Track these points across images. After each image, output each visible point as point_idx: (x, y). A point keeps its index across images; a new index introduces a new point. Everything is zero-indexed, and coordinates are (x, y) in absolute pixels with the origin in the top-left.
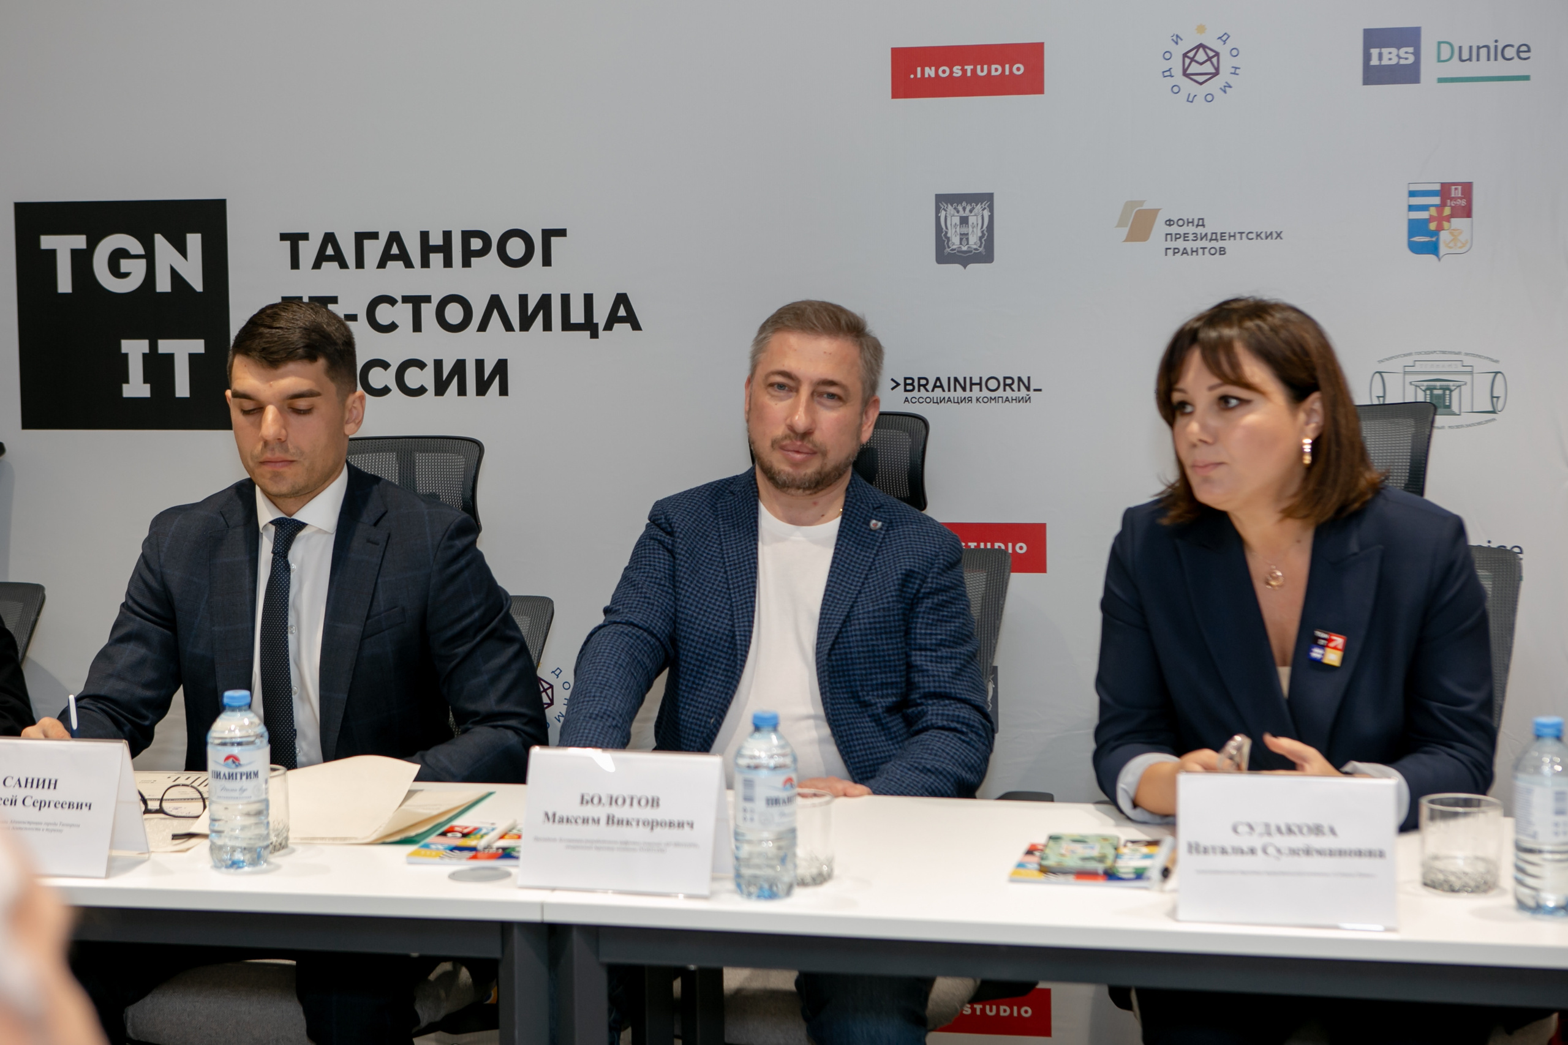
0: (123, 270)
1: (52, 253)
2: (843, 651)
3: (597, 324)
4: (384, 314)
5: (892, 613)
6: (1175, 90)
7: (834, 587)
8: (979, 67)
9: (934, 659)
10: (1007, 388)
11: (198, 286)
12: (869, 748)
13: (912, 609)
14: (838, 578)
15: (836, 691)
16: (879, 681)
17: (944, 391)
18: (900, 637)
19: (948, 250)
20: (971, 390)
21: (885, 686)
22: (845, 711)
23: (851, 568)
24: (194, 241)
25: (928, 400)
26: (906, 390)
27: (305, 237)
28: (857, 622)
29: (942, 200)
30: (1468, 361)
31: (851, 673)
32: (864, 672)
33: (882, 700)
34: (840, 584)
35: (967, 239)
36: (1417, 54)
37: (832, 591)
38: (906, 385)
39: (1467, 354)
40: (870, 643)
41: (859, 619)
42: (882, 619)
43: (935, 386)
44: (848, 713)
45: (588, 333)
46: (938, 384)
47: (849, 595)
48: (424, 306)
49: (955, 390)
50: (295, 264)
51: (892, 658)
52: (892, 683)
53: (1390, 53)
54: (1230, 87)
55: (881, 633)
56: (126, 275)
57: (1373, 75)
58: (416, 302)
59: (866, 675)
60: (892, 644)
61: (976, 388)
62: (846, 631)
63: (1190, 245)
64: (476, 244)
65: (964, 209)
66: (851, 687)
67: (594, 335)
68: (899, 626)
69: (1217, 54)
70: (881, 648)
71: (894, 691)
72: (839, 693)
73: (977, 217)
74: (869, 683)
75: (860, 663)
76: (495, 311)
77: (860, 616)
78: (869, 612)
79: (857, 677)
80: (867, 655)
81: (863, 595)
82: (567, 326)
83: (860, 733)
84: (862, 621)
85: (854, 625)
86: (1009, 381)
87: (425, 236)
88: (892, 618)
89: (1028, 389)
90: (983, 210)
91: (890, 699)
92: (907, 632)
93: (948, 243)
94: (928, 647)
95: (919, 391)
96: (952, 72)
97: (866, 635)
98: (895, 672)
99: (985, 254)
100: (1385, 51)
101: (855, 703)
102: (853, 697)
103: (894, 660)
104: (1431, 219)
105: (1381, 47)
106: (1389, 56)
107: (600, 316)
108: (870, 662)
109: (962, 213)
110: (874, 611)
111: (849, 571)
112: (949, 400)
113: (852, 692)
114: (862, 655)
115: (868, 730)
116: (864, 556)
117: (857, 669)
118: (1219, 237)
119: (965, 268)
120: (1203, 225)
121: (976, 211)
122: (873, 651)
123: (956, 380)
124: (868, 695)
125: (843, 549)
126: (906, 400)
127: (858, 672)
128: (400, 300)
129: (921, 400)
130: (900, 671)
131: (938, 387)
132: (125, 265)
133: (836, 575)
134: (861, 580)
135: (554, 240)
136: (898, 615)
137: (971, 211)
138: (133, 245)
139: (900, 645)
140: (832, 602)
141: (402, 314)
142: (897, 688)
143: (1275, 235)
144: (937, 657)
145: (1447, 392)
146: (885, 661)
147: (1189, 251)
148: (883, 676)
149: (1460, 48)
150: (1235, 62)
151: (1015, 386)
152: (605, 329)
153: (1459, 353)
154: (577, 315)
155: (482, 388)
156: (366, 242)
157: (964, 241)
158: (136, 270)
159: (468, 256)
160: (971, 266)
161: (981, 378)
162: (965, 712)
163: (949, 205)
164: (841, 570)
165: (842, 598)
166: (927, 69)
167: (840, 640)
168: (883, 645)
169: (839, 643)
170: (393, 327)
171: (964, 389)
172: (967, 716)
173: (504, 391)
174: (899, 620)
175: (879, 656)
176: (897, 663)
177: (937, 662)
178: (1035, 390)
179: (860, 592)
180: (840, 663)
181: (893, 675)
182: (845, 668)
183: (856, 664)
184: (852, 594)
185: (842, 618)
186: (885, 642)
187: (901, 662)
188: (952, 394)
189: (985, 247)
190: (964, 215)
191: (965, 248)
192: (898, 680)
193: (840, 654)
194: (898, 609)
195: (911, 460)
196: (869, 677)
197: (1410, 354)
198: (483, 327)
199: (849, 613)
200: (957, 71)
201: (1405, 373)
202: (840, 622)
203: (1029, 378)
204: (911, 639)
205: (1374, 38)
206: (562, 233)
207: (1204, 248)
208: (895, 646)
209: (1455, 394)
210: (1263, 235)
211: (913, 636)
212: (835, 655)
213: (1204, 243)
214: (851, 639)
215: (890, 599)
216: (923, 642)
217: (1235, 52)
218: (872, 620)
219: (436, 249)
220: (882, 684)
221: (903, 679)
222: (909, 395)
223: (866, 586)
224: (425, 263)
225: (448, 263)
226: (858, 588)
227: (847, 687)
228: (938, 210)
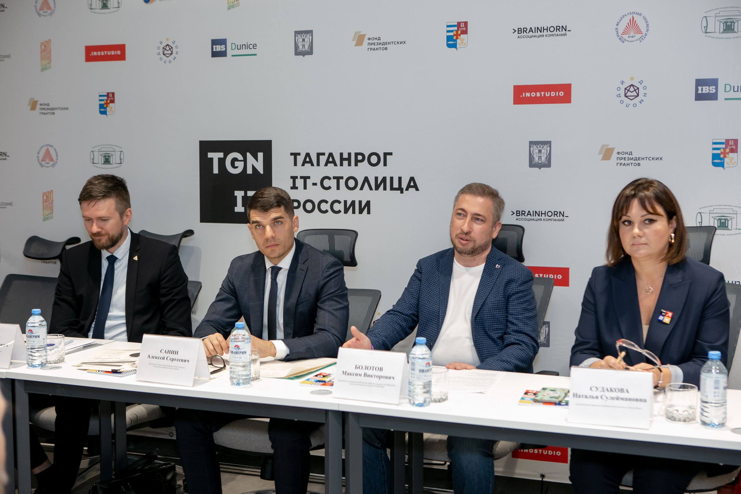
0: (236, 165)
1: (212, 159)
2: (481, 316)
3: (403, 188)
4: (326, 183)
5: (501, 302)
6: (622, 102)
7: (480, 291)
8: (546, 93)
9: (516, 318)
10: (555, 215)
11: (262, 172)
12: (491, 353)
13: (508, 300)
14: (481, 288)
15: (479, 331)
16: (496, 328)
17: (531, 216)
18: (504, 311)
19: (534, 162)
20: (541, 216)
21: (498, 330)
22: (482, 338)
23: (487, 284)
24: (260, 155)
25: (525, 219)
26: (517, 216)
27: (299, 154)
28: (487, 305)
29: (532, 143)
30: (735, 209)
31: (485, 324)
32: (490, 324)
33: (496, 335)
34: (482, 290)
35: (541, 158)
36: (717, 89)
37: (479, 293)
38: (517, 213)
39: (734, 206)
40: (492, 313)
41: (488, 304)
42: (497, 304)
43: (528, 214)
44: (483, 339)
45: (400, 191)
46: (529, 213)
47: (485, 295)
48: (341, 180)
49: (535, 216)
50: (295, 164)
51: (501, 319)
52: (501, 328)
53: (706, 88)
54: (643, 101)
55: (496, 310)
56: (237, 167)
57: (699, 97)
58: (338, 179)
59: (490, 325)
60: (501, 313)
61: (543, 215)
62: (483, 309)
63: (626, 162)
64: (360, 158)
65: (540, 147)
66: (485, 329)
67: (402, 192)
68: (504, 307)
69: (638, 88)
70: (496, 315)
71: (502, 331)
72: (480, 332)
73: (545, 150)
74: (492, 328)
75: (488, 321)
76: (366, 182)
77: (489, 303)
78: (492, 302)
79: (487, 326)
80: (491, 317)
81: (491, 295)
82: (392, 189)
83: (487, 347)
84: (489, 305)
85: (486, 306)
86: (556, 213)
87: (341, 154)
88: (501, 304)
89: (563, 216)
90: (547, 147)
91: (500, 335)
92: (507, 309)
93: (534, 160)
94: (514, 314)
95: (522, 216)
96: (536, 95)
97: (490, 310)
98: (502, 324)
99: (548, 164)
100: (704, 88)
101: (487, 335)
102: (486, 333)
103: (502, 320)
104: (722, 153)
105: (702, 86)
106: (706, 90)
107: (404, 185)
108: (492, 320)
109: (539, 148)
110: (494, 301)
111: (486, 285)
112: (533, 219)
113: (485, 331)
114: (489, 318)
115: (491, 346)
116: (493, 279)
117: (487, 323)
118: (638, 159)
120: (632, 154)
121: (544, 148)
122: (493, 316)
123: (536, 212)
124: (491, 333)
125: (484, 276)
126: (517, 219)
127: (488, 324)
128: (332, 178)
129: (522, 219)
130: (504, 324)
131: (529, 214)
132: (237, 164)
133: (481, 287)
134: (490, 289)
135: (388, 156)
136: (503, 302)
137: (542, 148)
138: (240, 157)
139: (504, 314)
140: (479, 297)
141: (333, 183)
142: (503, 330)
143: (659, 159)
144: (517, 318)
145: (727, 221)
146: (498, 320)
147: (626, 165)
148: (497, 325)
149: (734, 87)
150: (645, 91)
151: (558, 215)
152: (406, 190)
153: (732, 206)
154: (396, 185)
155: (361, 212)
156: (320, 156)
157: (540, 159)
158: (240, 165)
159: (357, 162)
160: (542, 169)
161: (545, 212)
162: (526, 339)
163: (534, 145)
164: (483, 285)
165: (483, 296)
166: (527, 94)
167: (481, 312)
168: (497, 314)
169: (480, 313)
170: (329, 188)
171: (539, 216)
172: (527, 341)
173: (369, 212)
174: (503, 305)
175: (495, 318)
176: (503, 321)
177: (517, 319)
178: (566, 217)
179: (489, 294)
180: (480, 320)
181: (501, 325)
182: (482, 322)
183: (486, 321)
184: (487, 294)
185: (482, 303)
186: (498, 313)
187: (504, 321)
188: (534, 217)
189: (547, 162)
191: (540, 162)
192: (503, 327)
193: (480, 317)
194: (503, 300)
195: (517, 243)
196: (492, 326)
197: (712, 206)
198: (362, 189)
199: (484, 302)
200: (538, 94)
201: (710, 213)
202: (481, 305)
203: (564, 212)
204: (508, 311)
205: (699, 83)
206: (391, 154)
207: (632, 163)
208: (502, 314)
209: (730, 222)
210: (655, 159)
211: (508, 310)
212: (479, 317)
213: (632, 161)
214: (485, 312)
215: (500, 297)
216: (512, 312)
217: (645, 88)
218: (493, 305)
219: (345, 159)
220: (497, 329)
221: (505, 327)
222: (518, 217)
223: (492, 291)
224: (341, 165)
225: (350, 165)
226: (489, 292)
227: (483, 330)
228: (530, 147)
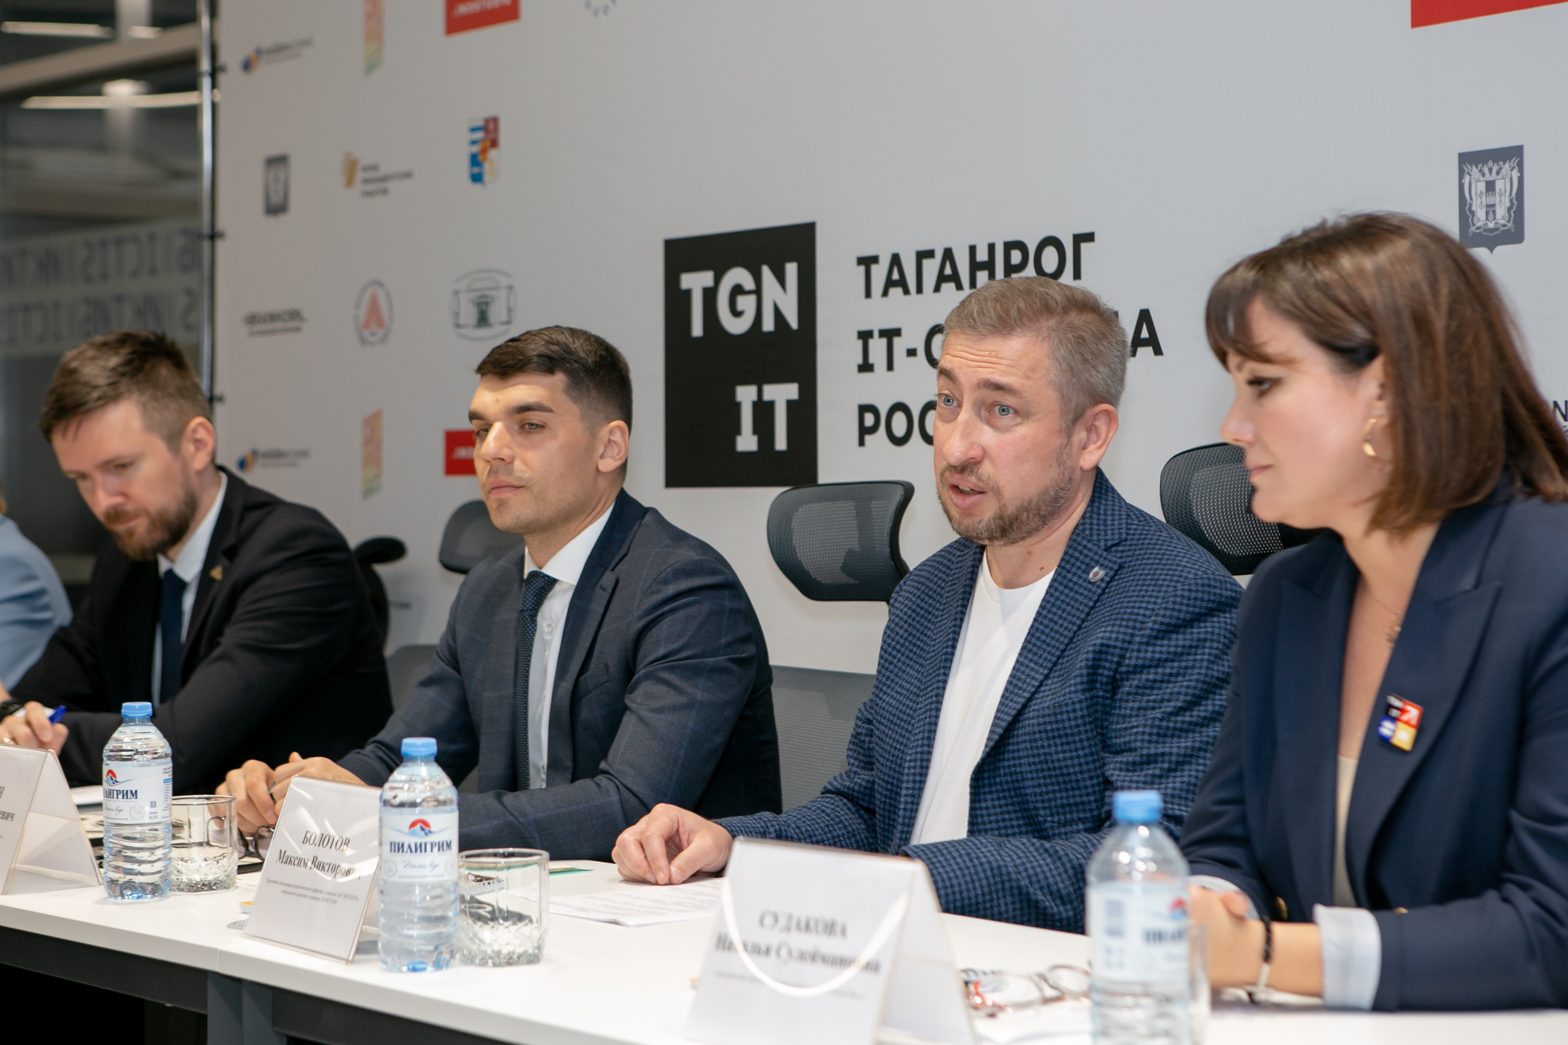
0: (739, 309)
1: (689, 292)
7: (1019, 671)
9: (1123, 766)
11: (795, 324)
14: (1026, 657)
16: (1059, 802)
19: (1473, 229)
24: (791, 269)
27: (876, 259)
28: (1027, 722)
29: (1468, 160)
31: (1022, 791)
32: (1037, 790)
35: (1494, 212)
37: (1015, 678)
40: (1042, 751)
41: (1029, 719)
47: (1034, 682)
50: (868, 293)
56: (742, 314)
62: (1014, 737)
64: (1016, 257)
65: (1490, 170)
66: (1025, 810)
70: (1055, 757)
73: (1505, 181)
74: (1046, 805)
77: (1032, 714)
79: (1030, 797)
81: (1048, 682)
84: (1032, 722)
85: (1025, 727)
87: (973, 251)
90: (1512, 170)
93: (1472, 221)
97: (1035, 740)
99: (1514, 234)
102: (1029, 824)
109: (1488, 178)
111: (1044, 647)
113: (1026, 817)
116: (1070, 622)
117: (1029, 787)
119: (1492, 251)
121: (1503, 172)
122: (1046, 761)
125: (1045, 613)
127: (1031, 790)
132: (741, 302)
133: (1026, 653)
135: (1083, 246)
137: (1498, 173)
138: (746, 281)
140: (1012, 693)
156: (924, 261)
157: (1491, 217)
158: (749, 308)
160: (1499, 249)
163: (1474, 167)
175: (1055, 769)
177: (1127, 769)
179: (1046, 677)
180: (1007, 779)
182: (1016, 785)
184: (1037, 681)
185: (1011, 718)
189: (1514, 222)
190: (1491, 179)
191: (1491, 225)
196: (1046, 797)
199: (1021, 709)
202: (1007, 723)
206: (1091, 237)
211: (1109, 734)
214: (1019, 747)
218: (1042, 720)
219: (982, 266)
220: (1063, 806)
223: (1057, 668)
226: (1046, 671)
227: (1021, 810)
228: (1461, 174)
